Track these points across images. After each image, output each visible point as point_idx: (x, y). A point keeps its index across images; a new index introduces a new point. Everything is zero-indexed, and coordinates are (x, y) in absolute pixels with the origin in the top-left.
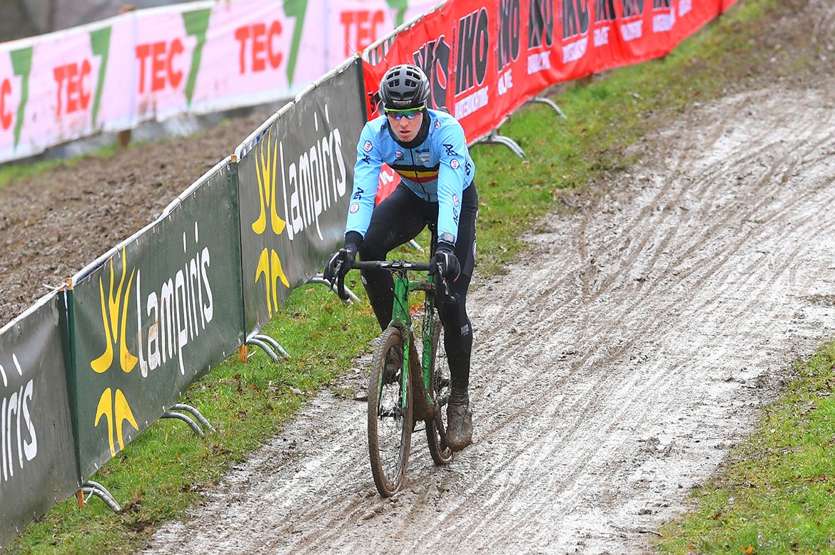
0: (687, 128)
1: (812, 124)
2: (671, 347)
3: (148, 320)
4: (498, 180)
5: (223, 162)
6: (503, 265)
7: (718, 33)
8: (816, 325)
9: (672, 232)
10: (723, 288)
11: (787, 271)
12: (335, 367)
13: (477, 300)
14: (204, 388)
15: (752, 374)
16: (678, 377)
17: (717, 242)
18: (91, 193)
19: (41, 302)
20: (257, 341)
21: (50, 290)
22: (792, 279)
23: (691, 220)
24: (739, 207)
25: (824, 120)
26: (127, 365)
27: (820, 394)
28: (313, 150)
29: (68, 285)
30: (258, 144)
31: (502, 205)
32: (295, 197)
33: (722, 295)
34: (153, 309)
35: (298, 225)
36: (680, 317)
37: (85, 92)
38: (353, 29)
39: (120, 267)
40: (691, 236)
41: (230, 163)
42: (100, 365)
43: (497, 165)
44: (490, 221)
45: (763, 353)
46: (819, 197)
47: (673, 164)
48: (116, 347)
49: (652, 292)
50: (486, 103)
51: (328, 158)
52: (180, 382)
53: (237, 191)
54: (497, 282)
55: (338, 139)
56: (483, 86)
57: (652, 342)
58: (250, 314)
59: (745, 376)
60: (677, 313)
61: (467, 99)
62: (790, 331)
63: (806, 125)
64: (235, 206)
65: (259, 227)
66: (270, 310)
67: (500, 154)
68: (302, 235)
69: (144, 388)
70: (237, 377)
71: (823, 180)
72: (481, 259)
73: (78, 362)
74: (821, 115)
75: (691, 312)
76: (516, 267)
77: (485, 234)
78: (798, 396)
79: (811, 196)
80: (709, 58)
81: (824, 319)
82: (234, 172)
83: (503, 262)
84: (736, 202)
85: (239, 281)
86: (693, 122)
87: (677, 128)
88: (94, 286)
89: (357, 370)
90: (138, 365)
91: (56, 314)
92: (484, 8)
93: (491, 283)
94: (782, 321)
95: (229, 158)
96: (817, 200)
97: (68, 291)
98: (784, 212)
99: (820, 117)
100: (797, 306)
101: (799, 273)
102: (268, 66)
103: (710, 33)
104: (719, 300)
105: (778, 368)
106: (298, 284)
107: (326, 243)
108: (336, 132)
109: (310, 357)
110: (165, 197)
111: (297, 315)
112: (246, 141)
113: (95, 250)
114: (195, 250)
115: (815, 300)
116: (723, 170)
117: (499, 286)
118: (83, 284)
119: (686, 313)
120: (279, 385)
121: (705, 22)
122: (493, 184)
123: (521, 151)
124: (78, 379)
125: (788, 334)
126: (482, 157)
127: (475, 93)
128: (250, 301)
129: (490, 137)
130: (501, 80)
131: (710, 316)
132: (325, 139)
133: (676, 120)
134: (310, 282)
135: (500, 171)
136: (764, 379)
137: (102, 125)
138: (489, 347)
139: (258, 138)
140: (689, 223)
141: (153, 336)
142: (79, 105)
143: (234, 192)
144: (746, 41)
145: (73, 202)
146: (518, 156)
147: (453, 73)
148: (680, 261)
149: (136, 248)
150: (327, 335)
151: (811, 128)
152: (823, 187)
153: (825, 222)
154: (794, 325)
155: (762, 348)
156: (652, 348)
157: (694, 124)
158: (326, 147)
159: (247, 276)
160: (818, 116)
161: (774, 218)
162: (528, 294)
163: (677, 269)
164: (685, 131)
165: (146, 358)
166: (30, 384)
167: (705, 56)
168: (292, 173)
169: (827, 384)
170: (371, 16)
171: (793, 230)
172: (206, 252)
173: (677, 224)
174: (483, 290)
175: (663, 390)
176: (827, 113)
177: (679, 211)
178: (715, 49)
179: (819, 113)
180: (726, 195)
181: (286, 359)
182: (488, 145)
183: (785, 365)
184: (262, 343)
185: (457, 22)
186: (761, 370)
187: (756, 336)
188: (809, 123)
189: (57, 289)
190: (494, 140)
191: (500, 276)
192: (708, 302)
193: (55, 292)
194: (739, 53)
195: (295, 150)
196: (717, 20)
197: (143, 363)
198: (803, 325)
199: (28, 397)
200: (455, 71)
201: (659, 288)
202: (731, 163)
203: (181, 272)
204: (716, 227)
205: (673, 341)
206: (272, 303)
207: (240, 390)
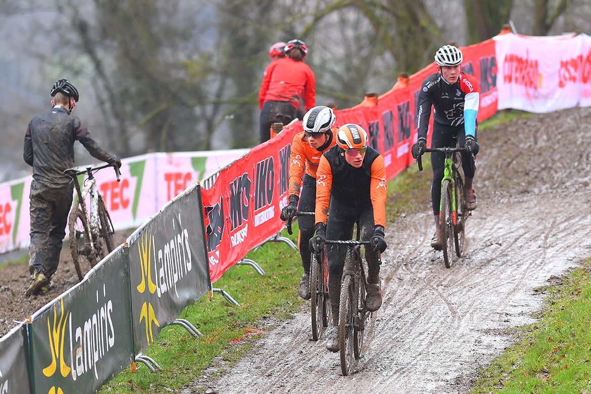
0: (397, 232)
1: (473, 229)
2: (400, 361)
3: (76, 344)
4: (282, 263)
5: (120, 247)
6: (291, 313)
7: (408, 178)
8: (489, 346)
9: (394, 293)
10: (429, 325)
11: (468, 315)
12: (191, 375)
13: (276, 334)
14: (110, 388)
15: (451, 377)
16: (406, 379)
17: (423, 298)
18: (25, 277)
19: (13, 331)
20: (142, 359)
21: (18, 324)
22: (471, 320)
23: (405, 286)
24: (434, 277)
25: (481, 226)
26: (64, 372)
27: (496, 388)
28: (172, 241)
29: (29, 320)
30: (139, 237)
31: (287, 277)
32: (162, 270)
33: (429, 330)
34: (79, 338)
35: (164, 288)
36: (404, 343)
37: (8, 223)
38: (172, 184)
39: (60, 310)
40: (406, 295)
41: (124, 248)
42: (48, 372)
43: (281, 254)
44: (280, 287)
45: (458, 364)
46: (483, 271)
47: (391, 253)
48: (58, 360)
49: (385, 328)
50: (273, 216)
51: (181, 246)
52: (96, 384)
53: (128, 265)
54: (287, 323)
55: (187, 235)
56: (271, 206)
57: (388, 358)
58: (137, 343)
59: (448, 378)
60: (402, 340)
61: (262, 213)
62: (474, 350)
63: (471, 229)
64: (128, 274)
65: (141, 288)
66: (148, 341)
67: (282, 248)
68: (166, 295)
69: (74, 387)
70: (130, 382)
71: (485, 261)
72: (276, 310)
73: (35, 369)
74: (480, 224)
75: (410, 339)
76: (299, 314)
77: (277, 295)
78: (482, 389)
79: (478, 271)
80: (403, 193)
81: (494, 343)
82: (127, 253)
83: (290, 311)
84: (432, 274)
85: (130, 322)
86: (400, 228)
87: (391, 231)
88: (44, 321)
89: (205, 377)
90: (70, 373)
91: (22, 339)
92: (271, 157)
93: (284, 324)
94: (468, 345)
95: (123, 245)
96: (482, 273)
97: (29, 324)
98: (463, 280)
99: (479, 224)
100: (476, 335)
101: (475, 316)
102: (121, 207)
103: (402, 178)
104: (428, 332)
105: (468, 373)
106: (165, 325)
107: (181, 300)
108: (185, 231)
109: (175, 369)
110: (72, 278)
111: (165, 344)
112: (133, 234)
113: (31, 310)
114: (103, 302)
115: (487, 332)
116: (422, 256)
117: (290, 326)
118: (38, 320)
119: (407, 340)
120: (157, 386)
121: (399, 172)
122: (280, 266)
123: (295, 246)
124: (35, 380)
125: (472, 352)
126: (271, 249)
127: (267, 210)
128: (137, 335)
129: (276, 237)
130: (281, 202)
131: (423, 342)
132: (179, 235)
133: (389, 227)
134: (172, 324)
135: (283, 258)
136: (460, 379)
137: (20, 244)
138: (287, 362)
139: (140, 233)
140: (404, 287)
141: (79, 354)
142: (4, 231)
143: (126, 266)
144: (425, 183)
145: (14, 282)
146: (294, 250)
147: (253, 196)
148: (401, 310)
149: (70, 299)
150: (184, 355)
151: (474, 231)
152: (485, 265)
153: (489, 286)
154: (476, 347)
155: (457, 361)
156: (388, 362)
157: (401, 229)
158: (180, 240)
159: (135, 318)
160: (478, 224)
161: (457, 284)
162: (308, 330)
163: (400, 314)
164: (396, 233)
165: (75, 369)
166: (6, 383)
167: (401, 192)
168: (160, 256)
169: (500, 381)
170: (183, 176)
171: (469, 291)
172: (110, 303)
173: (397, 288)
174: (279, 328)
175: (397, 386)
176: (483, 222)
177: (397, 280)
178: (406, 187)
179: (478, 222)
180: (426, 270)
181: (160, 370)
182: (274, 242)
183: (472, 371)
184: (145, 360)
185: (256, 164)
186: (458, 374)
187: (452, 354)
188: (472, 228)
189: (22, 323)
190: (278, 239)
191: (290, 320)
192: (421, 334)
193: (21, 325)
194: (422, 189)
195: (162, 241)
196: (405, 170)
197: (73, 371)
198: (481, 347)
199: (5, 391)
200: (254, 195)
201: (389, 325)
202: (426, 252)
203: (95, 315)
204: (421, 290)
205: (401, 357)
206: (149, 336)
207: (132, 389)
